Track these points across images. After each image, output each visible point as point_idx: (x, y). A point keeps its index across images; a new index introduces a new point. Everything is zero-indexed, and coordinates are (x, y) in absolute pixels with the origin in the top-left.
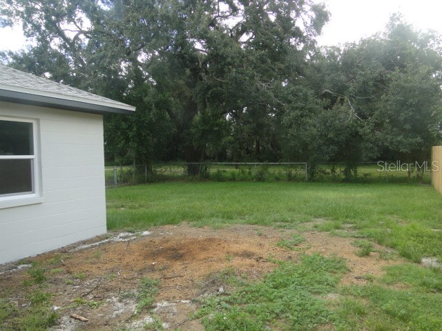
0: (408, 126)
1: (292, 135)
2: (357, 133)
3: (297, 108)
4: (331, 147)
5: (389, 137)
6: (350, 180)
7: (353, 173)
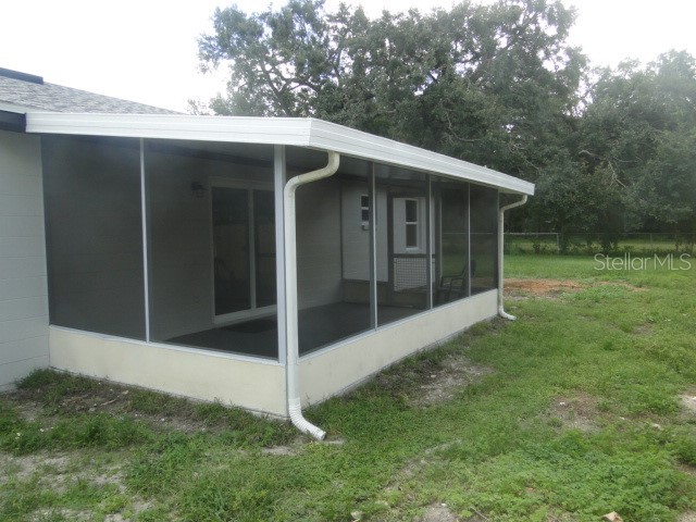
0: (676, 194)
1: (550, 202)
2: (619, 202)
3: (553, 172)
4: (592, 216)
5: (655, 206)
6: (608, 253)
7: (612, 246)
